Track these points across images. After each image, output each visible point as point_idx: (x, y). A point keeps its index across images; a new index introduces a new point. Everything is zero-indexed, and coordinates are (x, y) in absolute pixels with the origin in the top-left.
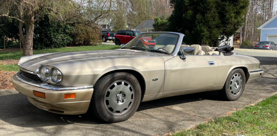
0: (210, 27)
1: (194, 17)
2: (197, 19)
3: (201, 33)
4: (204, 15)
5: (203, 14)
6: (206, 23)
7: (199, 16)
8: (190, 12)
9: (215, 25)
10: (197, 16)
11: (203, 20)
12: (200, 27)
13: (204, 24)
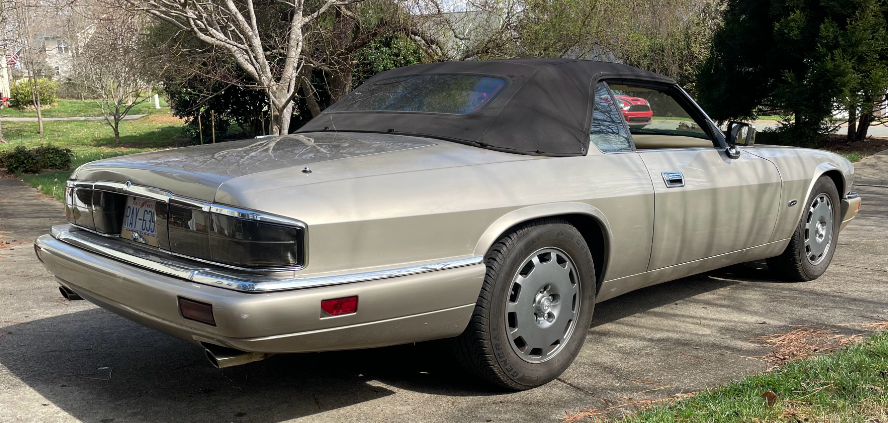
0: (861, 60)
1: (811, 32)
2: (822, 38)
3: (835, 77)
4: (842, 25)
5: (841, 21)
6: (851, 48)
7: (827, 29)
8: (797, 16)
9: (876, 52)
10: (822, 26)
11: (840, 39)
12: (832, 59)
13: (844, 51)
